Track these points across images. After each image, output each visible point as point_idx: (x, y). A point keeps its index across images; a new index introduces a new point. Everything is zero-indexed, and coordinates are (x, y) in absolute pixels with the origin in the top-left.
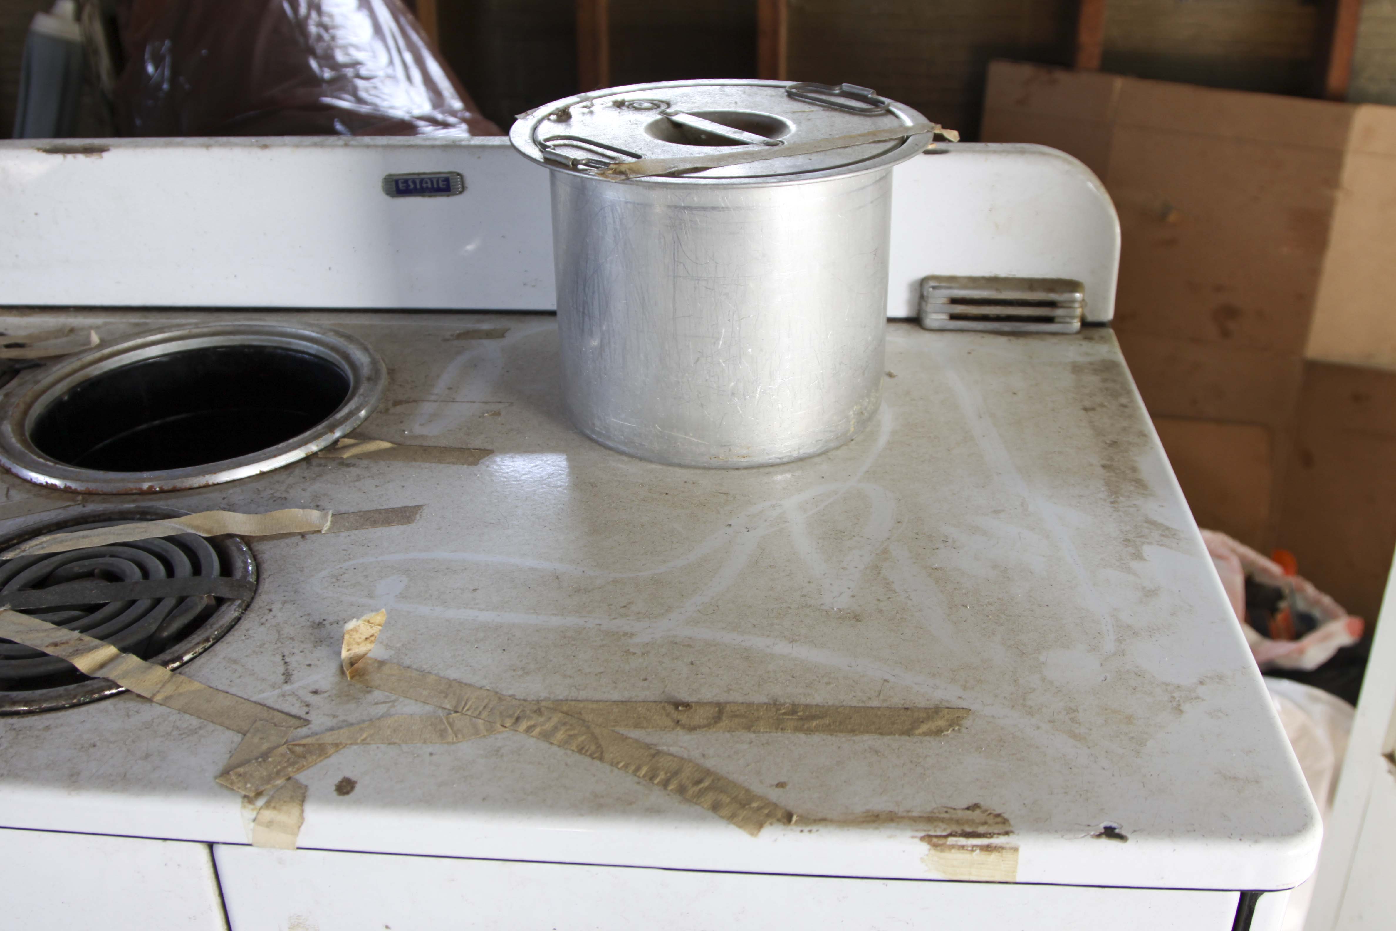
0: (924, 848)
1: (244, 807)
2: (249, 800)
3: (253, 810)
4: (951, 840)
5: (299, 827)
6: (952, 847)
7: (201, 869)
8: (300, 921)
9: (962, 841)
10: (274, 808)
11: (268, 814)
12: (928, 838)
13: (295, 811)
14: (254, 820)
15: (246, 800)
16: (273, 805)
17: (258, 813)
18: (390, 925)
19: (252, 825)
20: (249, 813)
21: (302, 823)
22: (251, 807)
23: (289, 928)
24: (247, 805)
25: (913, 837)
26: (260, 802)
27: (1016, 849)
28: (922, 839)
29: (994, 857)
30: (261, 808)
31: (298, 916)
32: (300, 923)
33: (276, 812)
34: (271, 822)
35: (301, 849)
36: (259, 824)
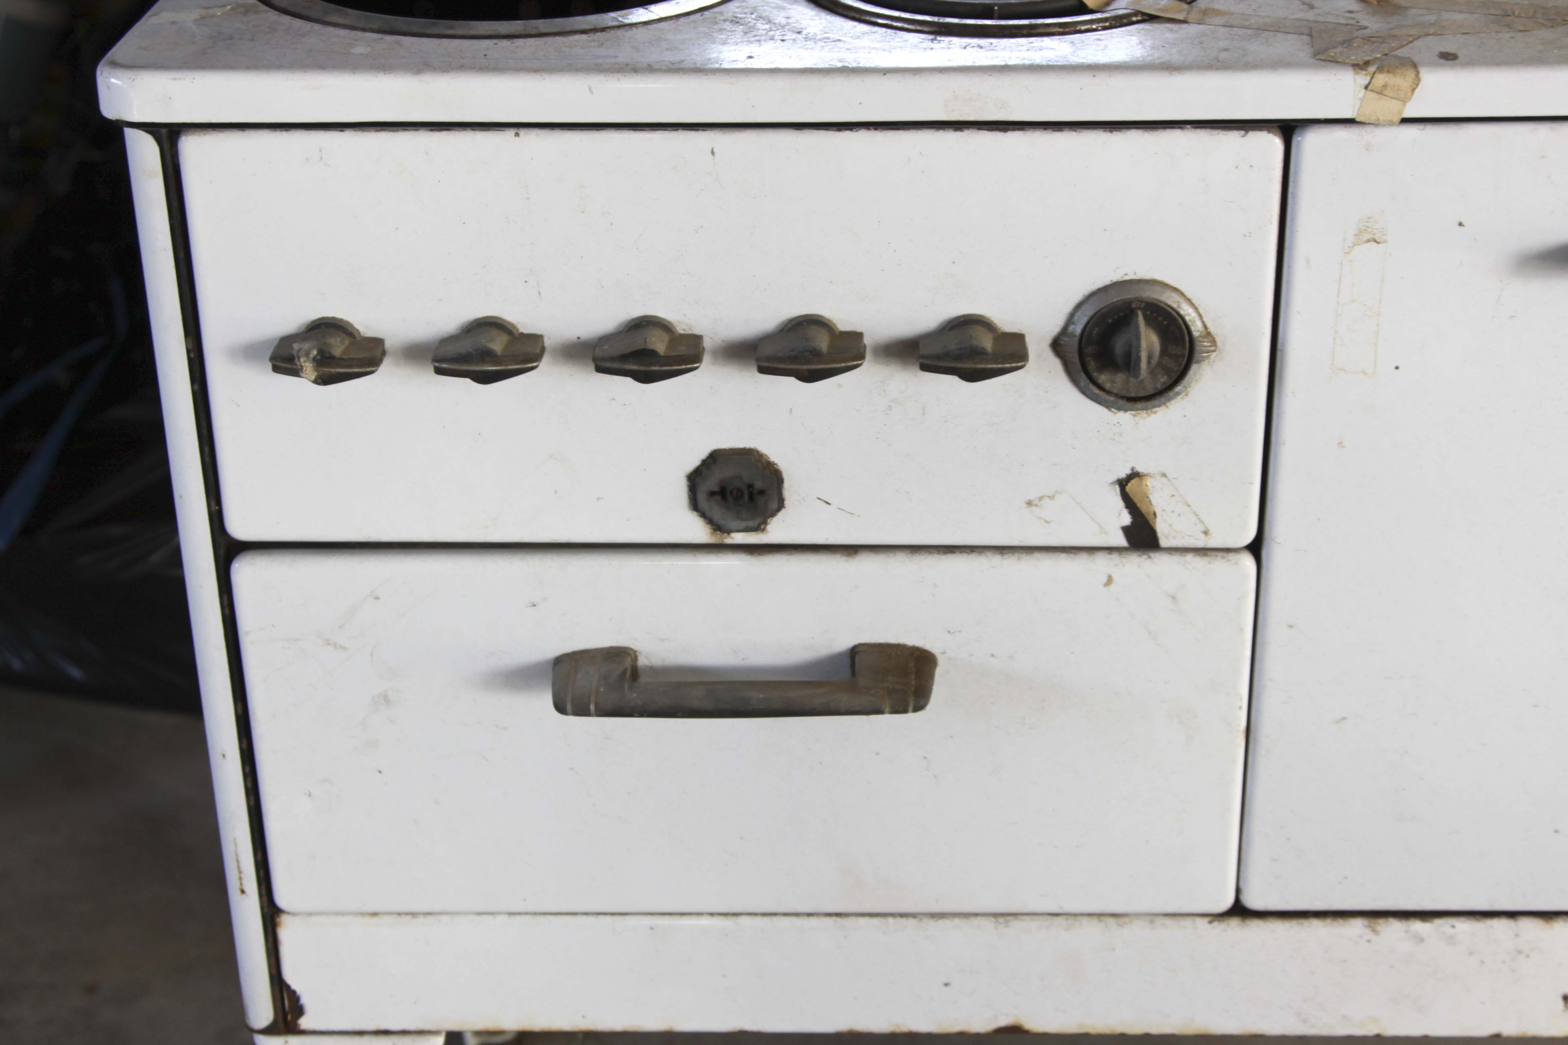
1: (1356, 73)
2: (1360, 66)
3: (1366, 75)
5: (1413, 90)
8: (1369, 225)
10: (1388, 72)
11: (1381, 79)
13: (1411, 74)
14: (1366, 88)
15: (1356, 68)
16: (1386, 69)
17: (1372, 78)
18: (1464, 223)
19: (1363, 91)
20: (1362, 79)
21: (1417, 85)
22: (1364, 72)
23: (1355, 235)
24: (1358, 71)
26: (1372, 69)
30: (1374, 73)
31: (1369, 218)
32: (1369, 227)
33: (1390, 75)
34: (1385, 86)
35: (1405, 121)
36: (1372, 91)
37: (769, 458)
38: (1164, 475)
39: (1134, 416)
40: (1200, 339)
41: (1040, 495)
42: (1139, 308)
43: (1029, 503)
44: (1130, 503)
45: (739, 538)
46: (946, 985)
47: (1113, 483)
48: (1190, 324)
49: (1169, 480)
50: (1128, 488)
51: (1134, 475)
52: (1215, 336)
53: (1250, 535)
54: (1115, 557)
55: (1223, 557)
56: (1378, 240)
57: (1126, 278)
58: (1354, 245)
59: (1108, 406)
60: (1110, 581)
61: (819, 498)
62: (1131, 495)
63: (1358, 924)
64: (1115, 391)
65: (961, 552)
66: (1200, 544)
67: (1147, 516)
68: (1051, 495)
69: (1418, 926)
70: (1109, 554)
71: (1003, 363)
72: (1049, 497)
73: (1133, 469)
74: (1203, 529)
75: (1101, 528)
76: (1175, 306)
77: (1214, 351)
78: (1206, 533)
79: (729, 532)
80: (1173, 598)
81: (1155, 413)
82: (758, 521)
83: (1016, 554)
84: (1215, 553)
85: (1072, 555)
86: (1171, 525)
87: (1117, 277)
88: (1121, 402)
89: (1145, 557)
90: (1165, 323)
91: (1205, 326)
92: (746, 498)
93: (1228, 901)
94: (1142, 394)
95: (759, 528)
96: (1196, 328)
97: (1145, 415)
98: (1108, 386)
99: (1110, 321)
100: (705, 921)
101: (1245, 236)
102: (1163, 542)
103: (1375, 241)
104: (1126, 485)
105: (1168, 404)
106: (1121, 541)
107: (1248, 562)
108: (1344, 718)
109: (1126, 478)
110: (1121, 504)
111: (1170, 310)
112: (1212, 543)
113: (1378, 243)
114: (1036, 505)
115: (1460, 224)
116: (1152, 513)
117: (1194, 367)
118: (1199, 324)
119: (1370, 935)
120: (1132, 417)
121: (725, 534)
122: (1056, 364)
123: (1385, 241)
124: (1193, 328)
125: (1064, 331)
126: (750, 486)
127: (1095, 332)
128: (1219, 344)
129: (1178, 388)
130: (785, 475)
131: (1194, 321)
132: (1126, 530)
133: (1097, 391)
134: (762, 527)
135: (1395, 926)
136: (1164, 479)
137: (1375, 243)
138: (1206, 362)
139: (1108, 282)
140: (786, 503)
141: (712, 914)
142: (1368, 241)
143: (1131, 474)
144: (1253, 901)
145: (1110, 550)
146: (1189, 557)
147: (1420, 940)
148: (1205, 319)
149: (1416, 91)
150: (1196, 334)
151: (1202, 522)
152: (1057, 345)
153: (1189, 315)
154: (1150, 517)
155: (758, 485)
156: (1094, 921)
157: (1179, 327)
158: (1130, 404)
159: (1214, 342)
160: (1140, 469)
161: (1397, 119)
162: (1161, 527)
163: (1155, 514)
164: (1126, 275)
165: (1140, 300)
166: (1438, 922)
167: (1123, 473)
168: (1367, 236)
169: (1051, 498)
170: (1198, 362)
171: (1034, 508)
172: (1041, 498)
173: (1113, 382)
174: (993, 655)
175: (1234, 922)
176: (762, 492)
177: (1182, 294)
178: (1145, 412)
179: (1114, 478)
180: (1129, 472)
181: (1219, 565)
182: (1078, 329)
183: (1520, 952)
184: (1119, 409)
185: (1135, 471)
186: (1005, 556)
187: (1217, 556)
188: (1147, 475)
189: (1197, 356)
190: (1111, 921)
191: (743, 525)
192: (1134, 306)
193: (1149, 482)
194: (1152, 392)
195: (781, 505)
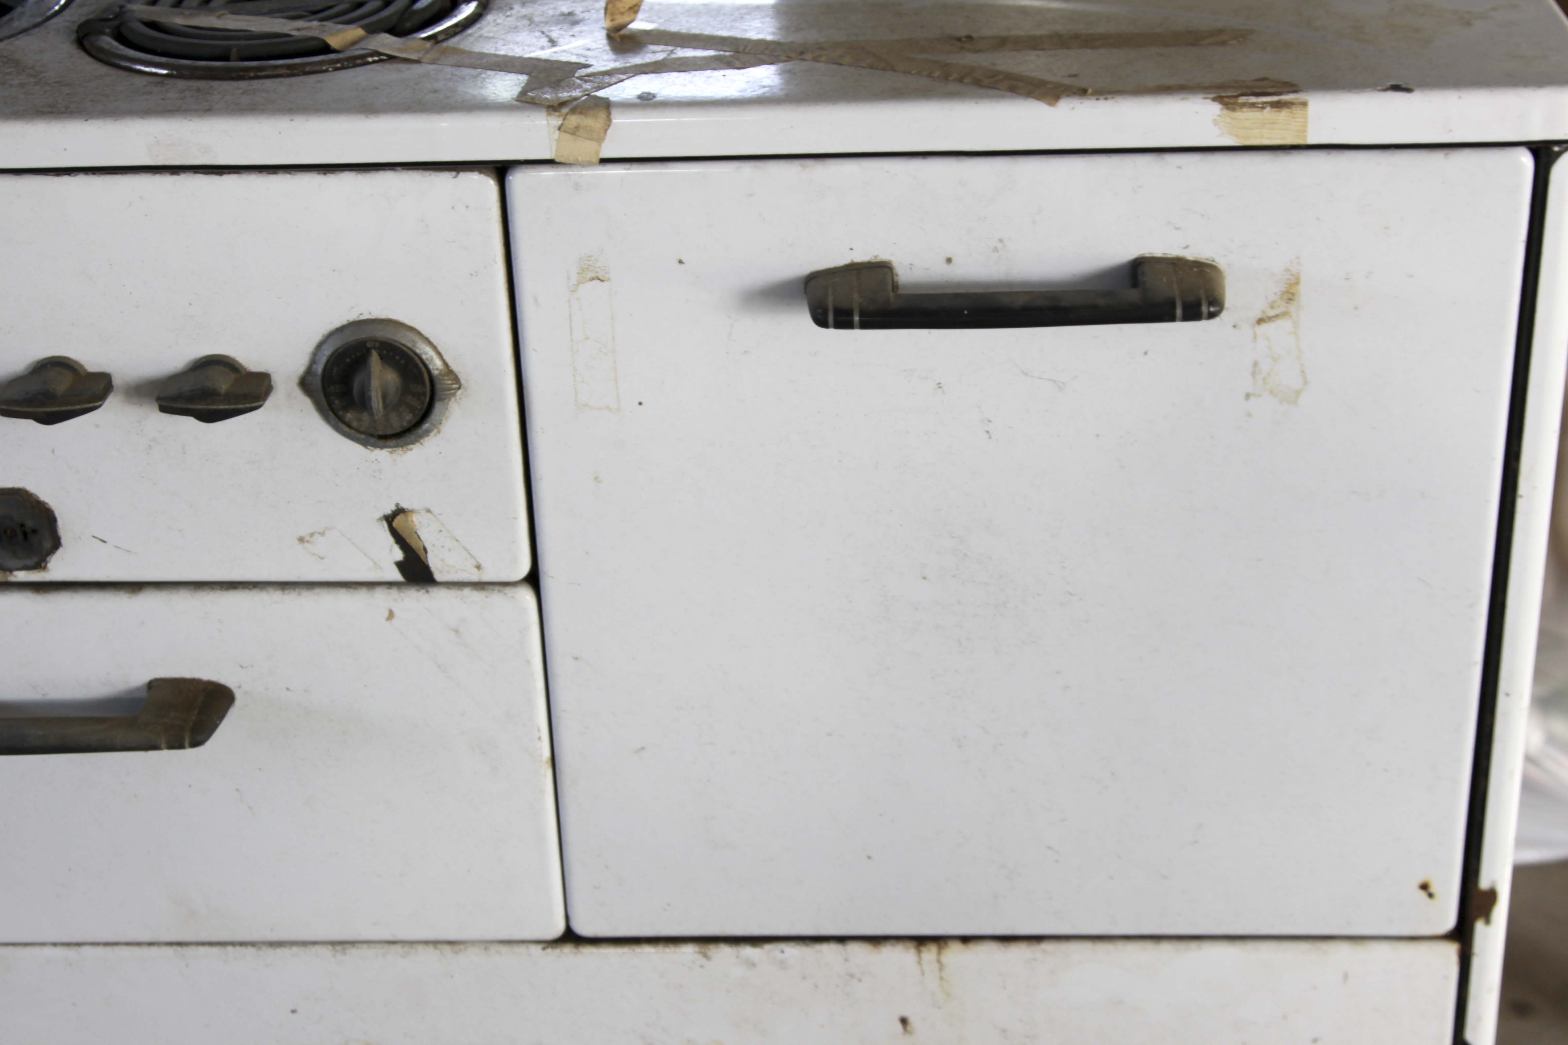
0: (1215, 108)
1: (549, 114)
2: (553, 108)
3: (559, 116)
4: (1242, 100)
5: (606, 131)
6: (1244, 105)
7: (490, 209)
8: (591, 263)
9: (1253, 99)
10: (581, 113)
11: (574, 120)
12: (1219, 99)
13: (602, 115)
14: (559, 129)
15: (550, 109)
16: (578, 110)
17: (565, 120)
18: (683, 260)
19: (557, 132)
20: (556, 121)
21: (609, 126)
22: (557, 114)
23: (578, 273)
24: (552, 113)
25: (1205, 98)
26: (565, 110)
27: (1304, 104)
28: (1214, 99)
29: (1284, 114)
30: (567, 114)
31: (589, 256)
32: (590, 266)
33: (582, 116)
34: (577, 128)
35: (604, 161)
36: (565, 132)
37: (38, 497)
38: (429, 511)
39: (391, 453)
40: (441, 377)
41: (311, 531)
42: (374, 348)
43: (301, 540)
44: (400, 539)
45: (21, 576)
46: (294, 1011)
47: (380, 519)
48: (427, 362)
49: (434, 516)
50: (395, 524)
51: (399, 511)
52: (458, 374)
53: (525, 568)
54: (394, 592)
55: (499, 591)
56: (602, 279)
57: (362, 318)
58: (579, 283)
59: (365, 444)
60: (391, 615)
61: (94, 537)
62: (400, 532)
63: (689, 951)
64: (363, 429)
65: (243, 588)
66: (475, 577)
67: (417, 551)
68: (321, 531)
69: (748, 951)
70: (388, 588)
71: (236, 403)
72: (319, 533)
73: (397, 505)
74: (475, 563)
75: (375, 563)
76: (410, 345)
77: (459, 388)
78: (478, 567)
79: (11, 571)
80: (457, 631)
81: (411, 450)
82: (35, 560)
83: (297, 590)
84: (491, 587)
85: (352, 590)
86: (443, 560)
87: (353, 316)
88: (372, 440)
89: (423, 591)
90: (403, 362)
91: (445, 364)
92: (20, 537)
93: (559, 928)
94: (389, 432)
95: (40, 565)
96: (436, 365)
97: (401, 452)
98: (355, 424)
99: (348, 360)
100: (48, 951)
101: (471, 275)
102: (438, 577)
103: (599, 279)
104: (393, 520)
105: (422, 441)
106: (398, 576)
107: (527, 596)
108: (643, 748)
109: (391, 514)
110: (391, 540)
111: (404, 349)
112: (487, 577)
113: (602, 281)
114: (308, 542)
115: (681, 262)
116: (422, 548)
117: (438, 406)
118: (438, 363)
119: (703, 961)
120: (388, 454)
121: (8, 573)
122: (306, 404)
123: (609, 279)
124: (431, 367)
125: (309, 371)
126: (22, 526)
127: (334, 371)
128: (463, 381)
129: (426, 426)
130: (57, 514)
131: (432, 360)
132: (400, 565)
133: (347, 429)
134: (43, 565)
135: (725, 951)
136: (429, 515)
137: (599, 281)
138: (453, 399)
139: (345, 322)
140: (63, 541)
141: (55, 944)
142: (592, 279)
143: (396, 511)
144: (582, 928)
145: (390, 584)
146: (467, 591)
147: (752, 965)
148: (445, 357)
149: (609, 132)
150: (435, 373)
151: (473, 557)
152: (305, 384)
153: (426, 354)
154: (421, 553)
155: (30, 524)
156: (430, 949)
157: (416, 366)
158: (381, 442)
159: (457, 380)
160: (404, 505)
161: (596, 160)
162: (434, 562)
163: (425, 549)
164: (361, 314)
165: (374, 340)
166: (768, 947)
167: (389, 509)
168: (591, 275)
169: (322, 534)
170: (442, 400)
171: (306, 545)
172: (312, 535)
173: (360, 420)
174: (288, 689)
175: (568, 950)
176: (34, 531)
177: (419, 333)
178: (400, 449)
179: (380, 514)
180: (394, 508)
181: (495, 598)
182: (319, 368)
183: (852, 976)
184: (375, 446)
185: (400, 507)
186: (286, 592)
187: (493, 590)
188: (412, 511)
189: (439, 394)
190: (447, 949)
191: (21, 563)
192: (369, 345)
193: (415, 519)
194: (398, 429)
195: (56, 544)
